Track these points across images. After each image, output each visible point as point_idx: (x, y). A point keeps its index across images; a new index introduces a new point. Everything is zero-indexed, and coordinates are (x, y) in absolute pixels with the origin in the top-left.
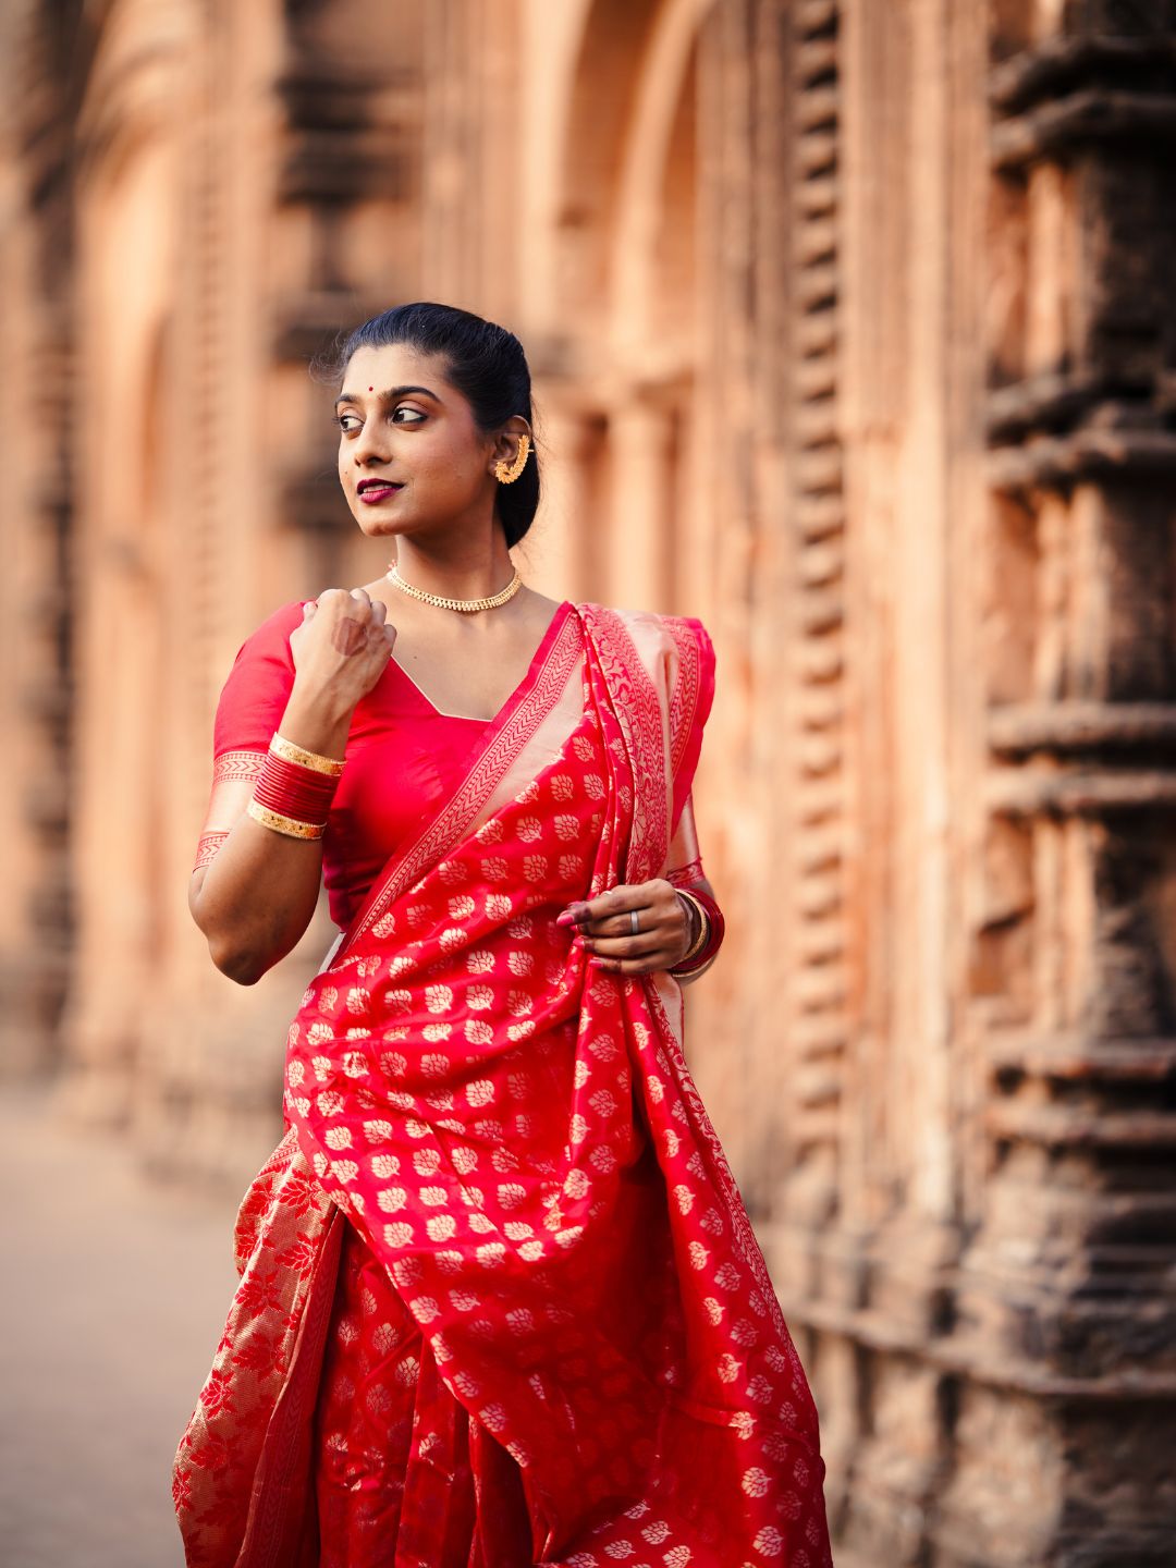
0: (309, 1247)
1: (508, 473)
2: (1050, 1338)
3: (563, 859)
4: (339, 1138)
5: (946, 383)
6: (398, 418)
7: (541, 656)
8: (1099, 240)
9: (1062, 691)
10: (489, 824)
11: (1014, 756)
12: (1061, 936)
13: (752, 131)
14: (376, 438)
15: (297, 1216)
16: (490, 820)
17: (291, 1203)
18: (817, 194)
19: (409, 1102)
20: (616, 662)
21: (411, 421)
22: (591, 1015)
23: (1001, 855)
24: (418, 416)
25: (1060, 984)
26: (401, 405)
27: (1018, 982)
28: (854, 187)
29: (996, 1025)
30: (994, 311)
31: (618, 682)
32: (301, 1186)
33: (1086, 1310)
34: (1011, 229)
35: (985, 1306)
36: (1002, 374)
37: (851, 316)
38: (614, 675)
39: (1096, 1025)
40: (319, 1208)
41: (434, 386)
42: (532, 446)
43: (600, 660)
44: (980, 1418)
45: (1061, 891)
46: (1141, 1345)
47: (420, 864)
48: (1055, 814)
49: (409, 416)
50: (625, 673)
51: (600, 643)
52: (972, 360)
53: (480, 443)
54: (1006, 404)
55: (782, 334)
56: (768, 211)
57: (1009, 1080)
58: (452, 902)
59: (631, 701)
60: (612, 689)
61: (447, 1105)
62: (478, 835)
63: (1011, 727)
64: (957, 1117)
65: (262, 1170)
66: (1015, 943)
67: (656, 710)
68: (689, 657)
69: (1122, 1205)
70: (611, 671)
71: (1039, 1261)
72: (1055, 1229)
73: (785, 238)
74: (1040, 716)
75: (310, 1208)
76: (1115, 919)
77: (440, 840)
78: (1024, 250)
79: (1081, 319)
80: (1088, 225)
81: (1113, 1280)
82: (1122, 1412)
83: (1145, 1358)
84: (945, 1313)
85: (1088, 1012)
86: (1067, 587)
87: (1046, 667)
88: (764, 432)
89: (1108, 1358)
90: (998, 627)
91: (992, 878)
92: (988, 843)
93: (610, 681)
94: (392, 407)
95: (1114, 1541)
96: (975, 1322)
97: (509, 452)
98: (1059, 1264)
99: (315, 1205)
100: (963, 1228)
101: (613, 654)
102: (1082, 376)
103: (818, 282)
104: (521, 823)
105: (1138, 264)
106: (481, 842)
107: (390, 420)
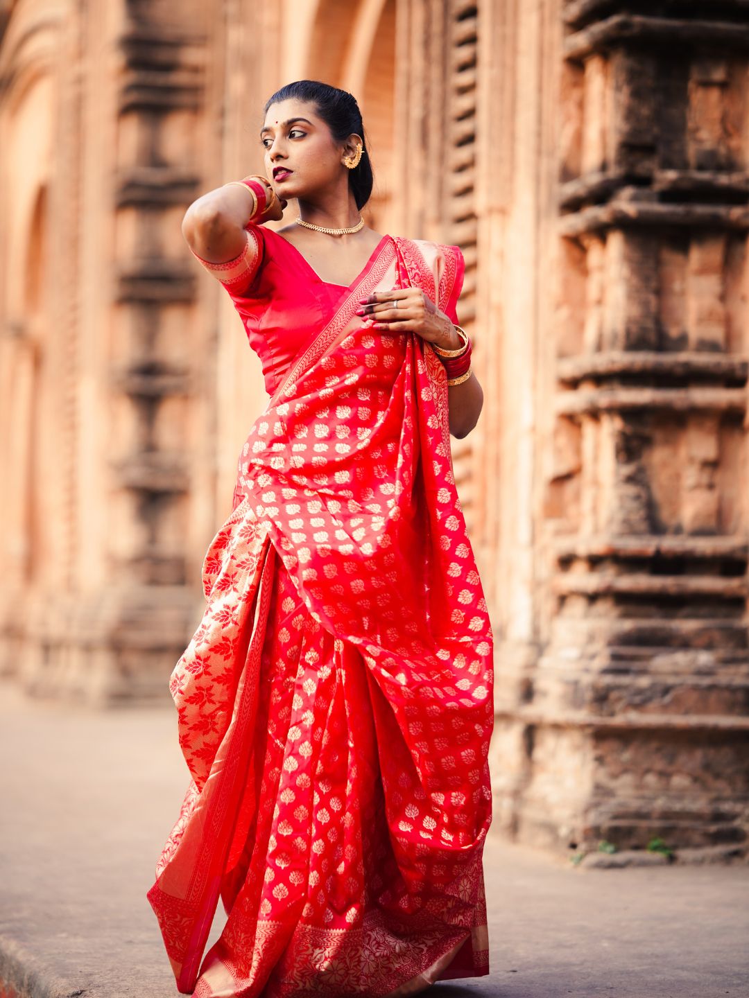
0: (254, 559)
1: (351, 162)
2: (589, 695)
3: (385, 357)
4: (269, 497)
5: (537, 179)
6: (292, 136)
7: (373, 258)
8: (624, 97)
9: (599, 348)
10: (347, 339)
11: (572, 384)
12: (596, 483)
13: (427, 43)
14: (280, 147)
15: (248, 543)
16: (348, 336)
17: (246, 536)
18: (465, 79)
19: (304, 481)
20: (413, 263)
21: (298, 137)
22: (405, 432)
23: (563, 440)
24: (302, 134)
25: (595, 510)
26: (293, 129)
27: (572, 510)
28: (485, 74)
29: (558, 533)
30: (564, 140)
31: (414, 272)
32: (250, 528)
33: (608, 680)
34: (575, 94)
35: (551, 685)
36: (567, 174)
37: (482, 146)
38: (412, 269)
39: (616, 528)
40: (260, 538)
41: (309, 117)
42: (364, 148)
43: (405, 260)
44: (548, 745)
45: (596, 459)
46: (637, 699)
47: (311, 359)
48: (594, 414)
49: (298, 134)
50: (418, 267)
51: (404, 254)
52: (552, 166)
53: (336, 148)
54: (572, 189)
55: (442, 157)
56: (436, 90)
57: (566, 562)
58: (327, 379)
59: (421, 281)
60: (410, 275)
61: (324, 482)
62: (342, 344)
63: (570, 369)
64: (536, 584)
65: (225, 524)
66: (570, 487)
67: (432, 287)
68: (451, 263)
69: (628, 625)
70: (411, 266)
71: (582, 657)
72: (591, 638)
73: (444, 104)
74: (588, 361)
75: (255, 539)
76: (627, 470)
77: (321, 346)
78: (581, 105)
79: (613, 141)
80: (618, 89)
81: (622, 665)
82: (626, 736)
83: (639, 706)
84: (528, 692)
85: (610, 521)
86: (602, 290)
87: (590, 335)
88: (431, 213)
89: (619, 706)
90: (564, 313)
91: (558, 451)
92: (556, 433)
93: (409, 271)
94: (289, 130)
95: (621, 805)
96: (545, 694)
97: (352, 153)
98: (593, 657)
99: (258, 536)
100: (538, 646)
101: (411, 259)
102: (614, 172)
103: (465, 127)
104: (364, 338)
105: (645, 111)
106: (343, 347)
107: (288, 137)
